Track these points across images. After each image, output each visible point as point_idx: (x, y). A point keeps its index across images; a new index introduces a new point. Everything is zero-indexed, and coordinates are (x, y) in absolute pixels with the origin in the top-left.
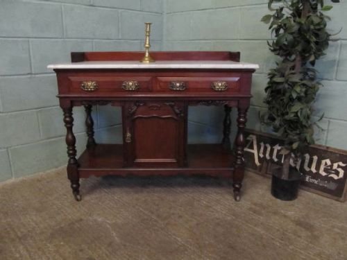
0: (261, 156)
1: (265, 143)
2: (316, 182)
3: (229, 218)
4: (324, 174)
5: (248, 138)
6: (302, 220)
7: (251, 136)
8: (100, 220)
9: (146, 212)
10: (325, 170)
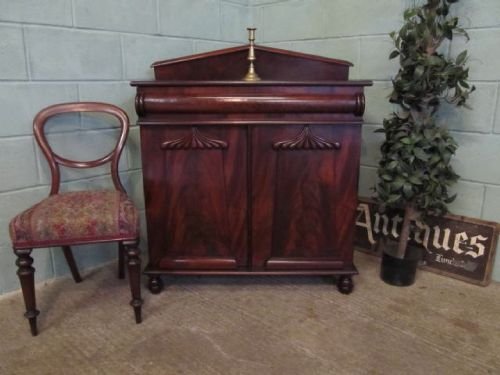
0: (377, 230)
1: (381, 214)
2: (449, 262)
3: (366, 320)
4: (459, 251)
5: (359, 209)
6: (461, 318)
7: (361, 205)
8: (194, 329)
9: (254, 316)
10: (461, 247)
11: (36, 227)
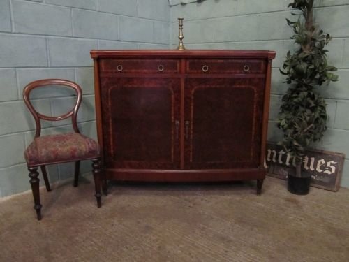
0: (269, 160)
1: (272, 150)
2: (314, 178)
4: (320, 171)
10: (321, 168)
11: (41, 153)
